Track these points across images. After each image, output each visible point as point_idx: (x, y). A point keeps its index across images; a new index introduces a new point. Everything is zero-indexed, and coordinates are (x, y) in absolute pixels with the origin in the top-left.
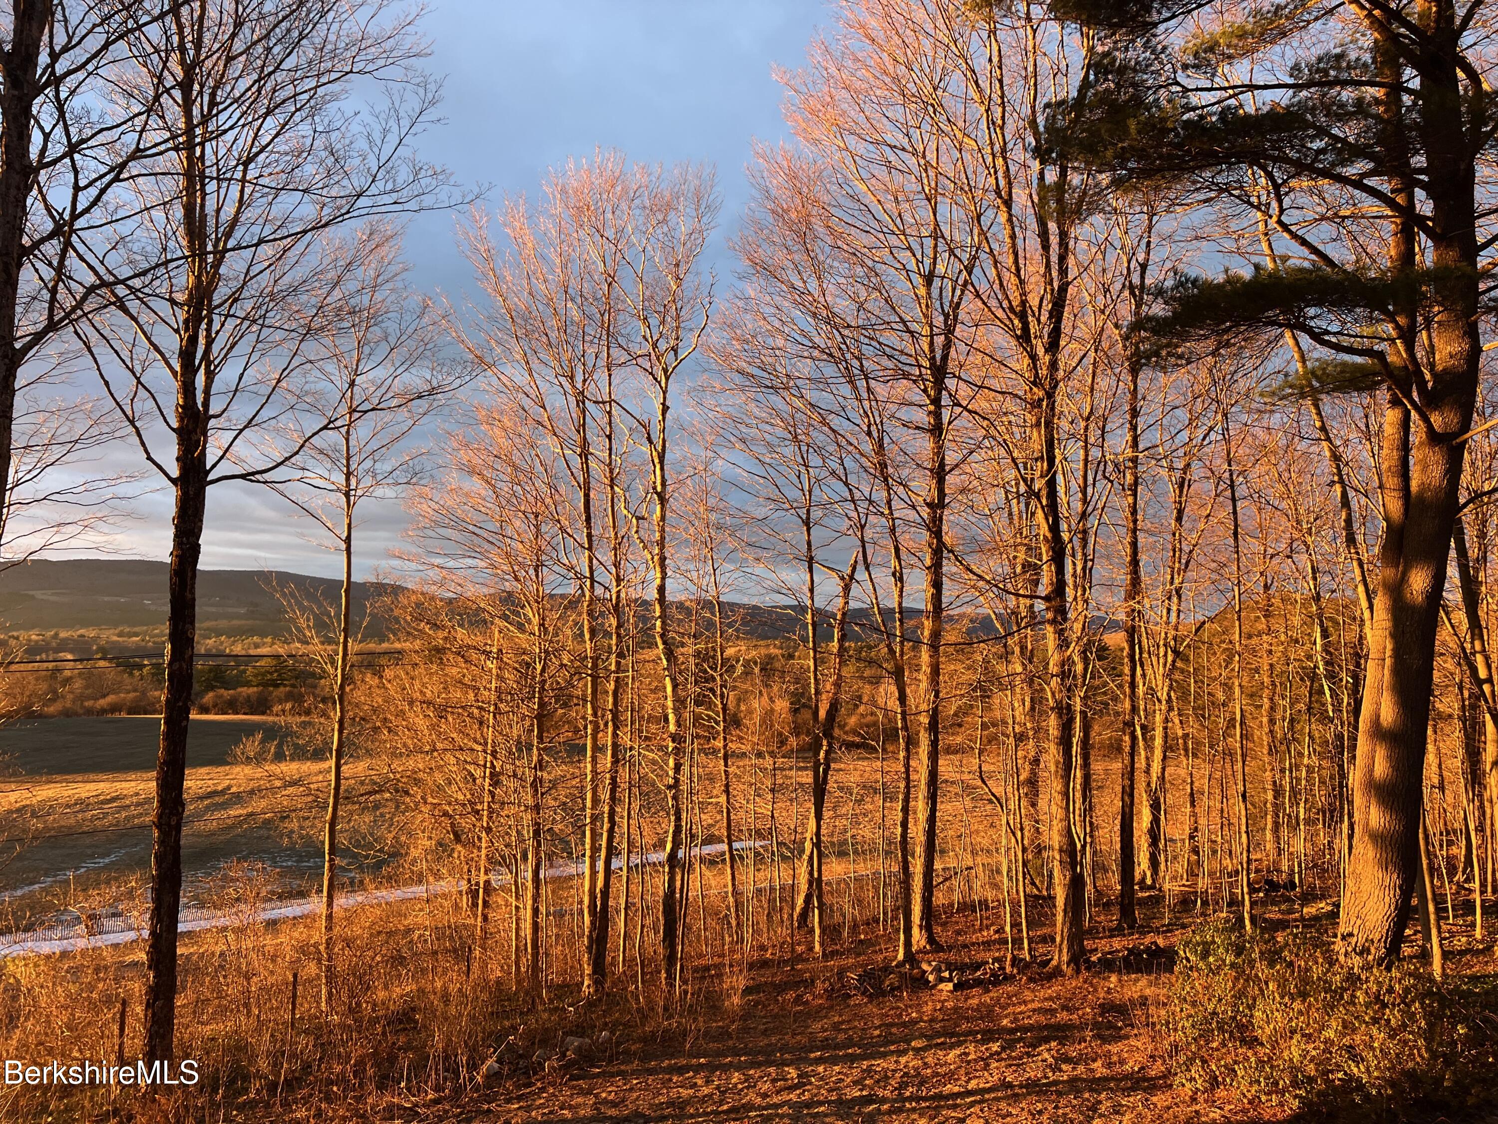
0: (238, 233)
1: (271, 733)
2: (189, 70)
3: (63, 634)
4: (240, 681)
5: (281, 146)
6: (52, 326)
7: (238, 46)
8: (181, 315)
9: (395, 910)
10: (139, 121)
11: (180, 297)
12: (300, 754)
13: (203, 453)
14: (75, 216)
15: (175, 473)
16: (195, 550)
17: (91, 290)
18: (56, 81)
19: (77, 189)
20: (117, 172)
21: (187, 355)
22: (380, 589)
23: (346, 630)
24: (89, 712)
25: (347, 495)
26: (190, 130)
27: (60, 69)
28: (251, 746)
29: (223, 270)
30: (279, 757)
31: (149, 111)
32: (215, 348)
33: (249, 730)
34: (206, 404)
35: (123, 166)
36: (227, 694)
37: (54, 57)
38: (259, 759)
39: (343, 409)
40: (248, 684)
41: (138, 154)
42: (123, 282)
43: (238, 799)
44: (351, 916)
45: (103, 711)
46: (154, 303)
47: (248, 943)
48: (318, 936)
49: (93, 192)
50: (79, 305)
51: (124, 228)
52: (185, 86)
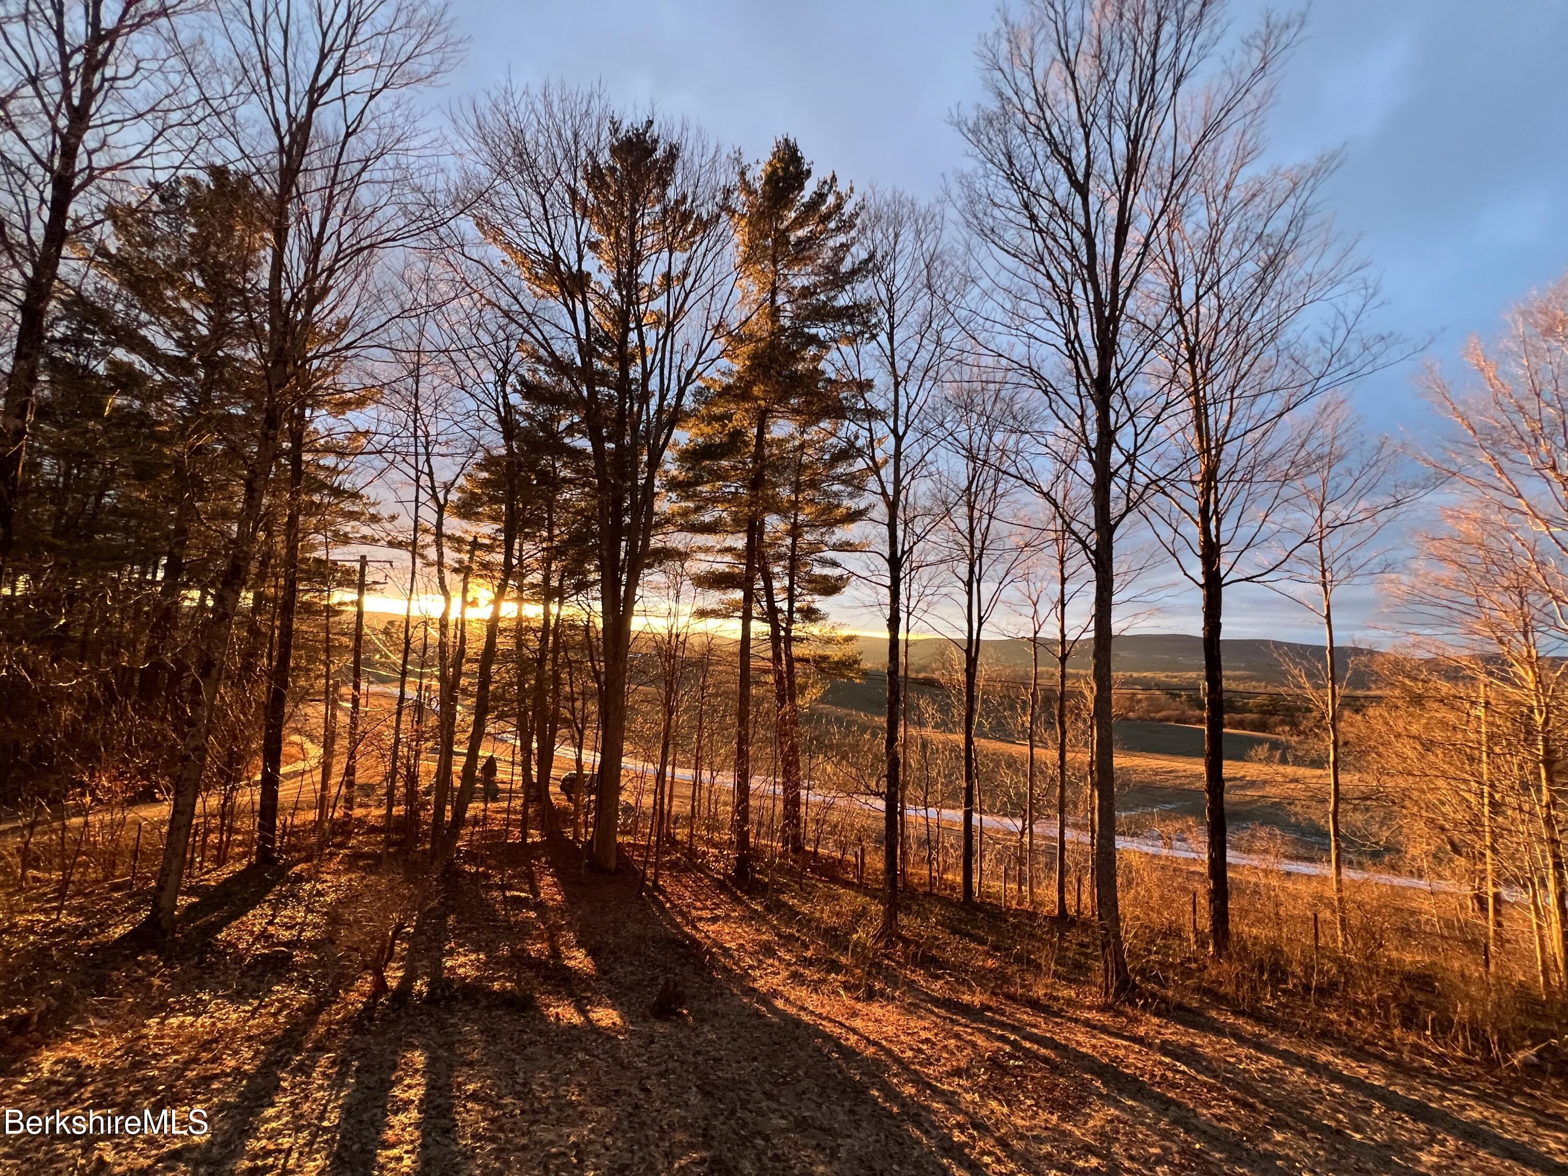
0: (1230, 431)
1: (1275, 745)
2: (1192, 352)
3: (1135, 675)
4: (1244, 709)
5: (1255, 370)
6: (1129, 510)
7: (1222, 324)
8: (1199, 489)
9: (1398, 892)
10: (1166, 389)
11: (1198, 478)
12: (1299, 761)
13: (1218, 569)
14: (1136, 449)
15: (1202, 581)
16: (1219, 626)
17: (1147, 487)
18: (1120, 384)
19: (1137, 435)
20: (1157, 420)
21: (1204, 512)
22: (1357, 651)
23: (1333, 679)
24: (1153, 719)
25: (1324, 585)
26: (1195, 382)
27: (1122, 377)
28: (1262, 751)
29: (1222, 456)
30: (1284, 761)
31: (1171, 382)
32: (1221, 505)
33: (1260, 742)
34: (1217, 536)
35: (1159, 416)
36: (1237, 717)
37: (1118, 371)
38: (1268, 760)
39: (1317, 529)
40: (1251, 711)
41: (1167, 405)
42: (1164, 478)
43: (1252, 784)
44: (1358, 886)
45: (1160, 720)
46: (1181, 485)
47: (1274, 883)
48: (1331, 892)
49: (1145, 434)
50: (1141, 497)
51: (1160, 449)
52: (1191, 360)
